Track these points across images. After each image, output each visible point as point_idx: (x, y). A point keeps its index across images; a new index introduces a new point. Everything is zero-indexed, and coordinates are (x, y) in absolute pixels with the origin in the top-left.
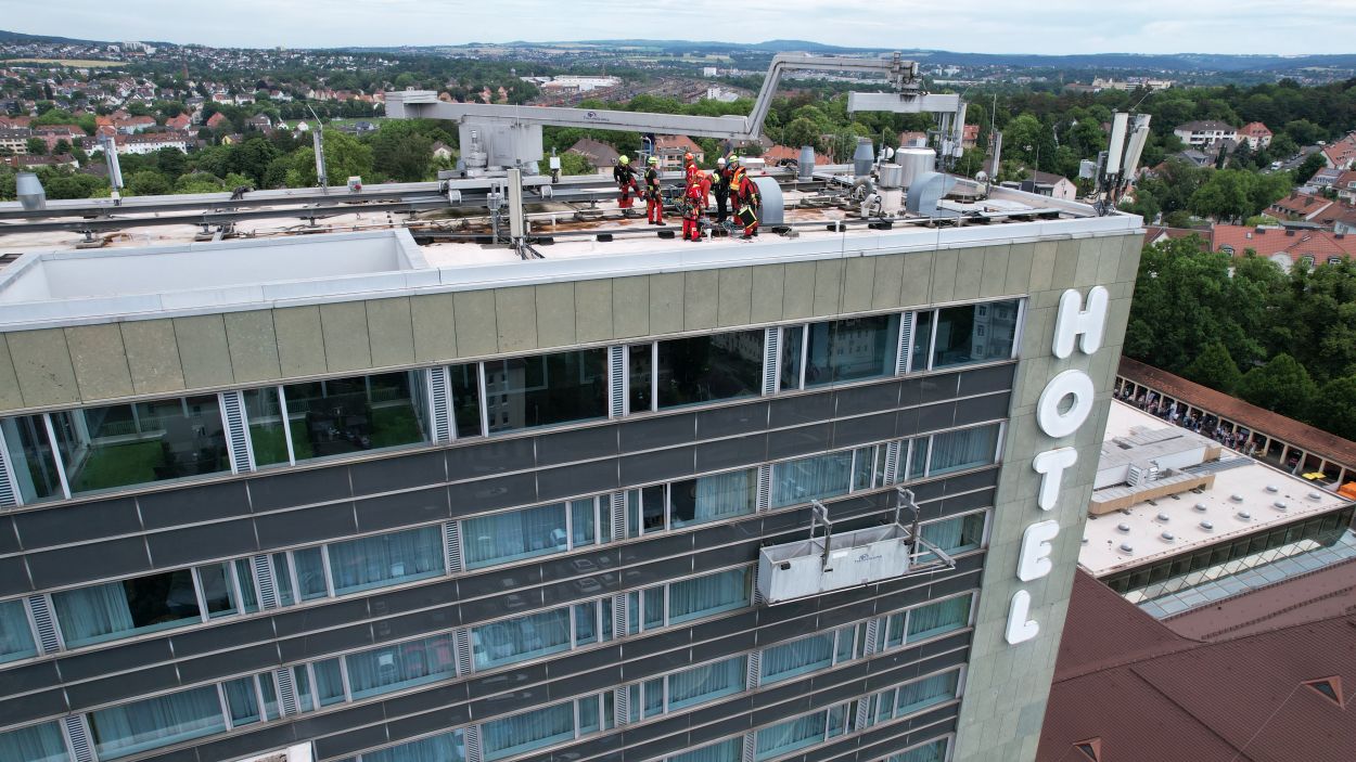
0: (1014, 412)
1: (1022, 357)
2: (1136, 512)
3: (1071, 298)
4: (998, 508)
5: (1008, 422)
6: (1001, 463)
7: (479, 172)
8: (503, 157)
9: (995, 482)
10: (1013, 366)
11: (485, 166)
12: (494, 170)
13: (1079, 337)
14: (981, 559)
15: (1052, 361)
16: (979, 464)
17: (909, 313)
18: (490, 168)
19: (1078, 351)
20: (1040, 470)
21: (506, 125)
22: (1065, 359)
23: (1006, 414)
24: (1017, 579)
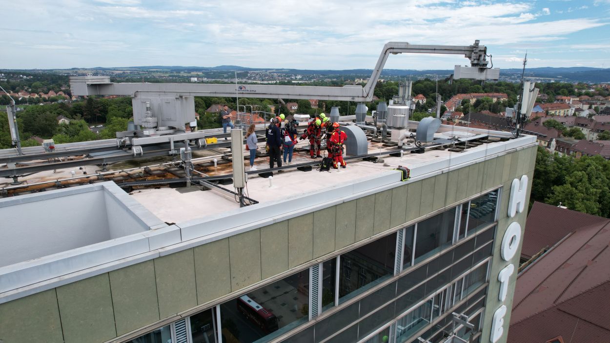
0: (494, 252)
1: (498, 221)
3: (516, 183)
4: (486, 307)
5: (492, 259)
6: (488, 282)
7: (152, 132)
8: (169, 120)
9: (486, 293)
10: (495, 226)
11: (156, 127)
12: (163, 129)
13: (518, 204)
14: (479, 339)
15: (507, 219)
16: (479, 285)
17: (460, 205)
18: (161, 128)
19: (518, 212)
20: (501, 279)
21: (171, 97)
22: (513, 217)
23: (491, 254)
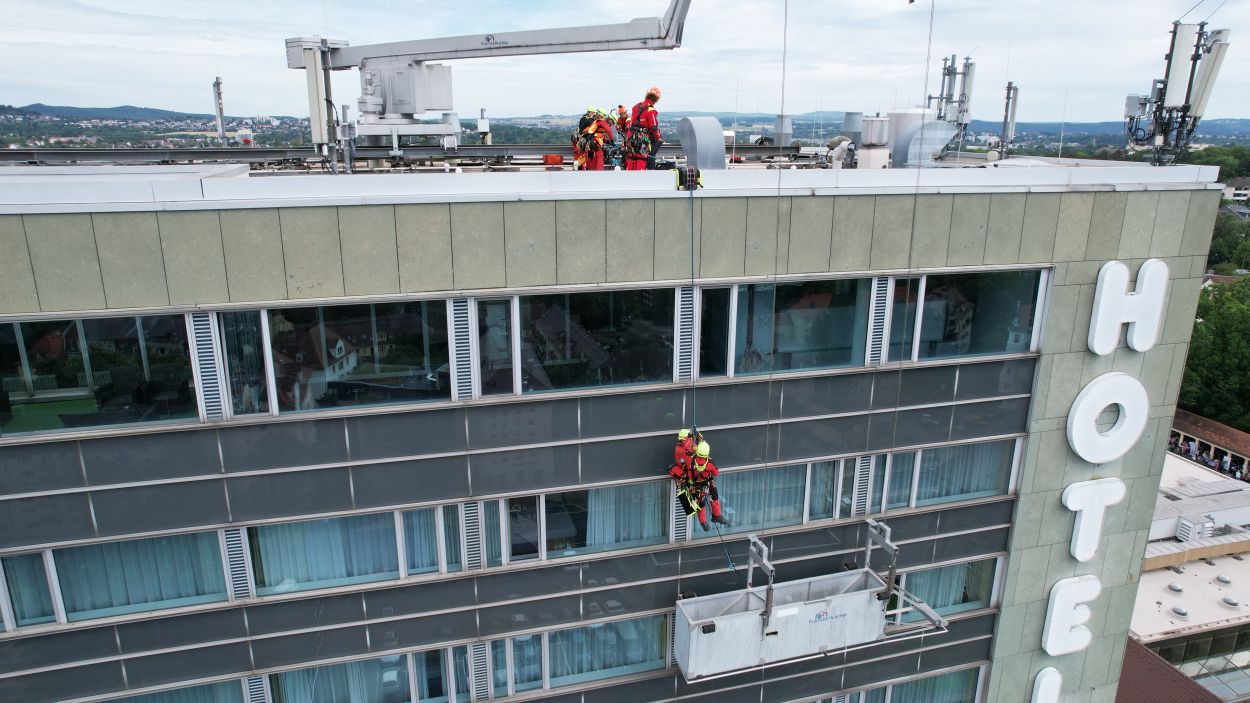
0: (1034, 426)
1: (1044, 351)
2: (1190, 570)
3: (1114, 274)
4: (1013, 555)
5: (1026, 438)
6: (1017, 494)
9: (1010, 519)
10: (1034, 361)
11: (381, 113)
12: (393, 117)
13: (1126, 326)
14: (990, 622)
15: (1087, 360)
16: (987, 494)
17: (883, 279)
18: (387, 115)
19: (1126, 347)
20: (1072, 506)
21: (404, 63)
22: (1107, 356)
23: (1024, 428)
24: (1042, 652)
